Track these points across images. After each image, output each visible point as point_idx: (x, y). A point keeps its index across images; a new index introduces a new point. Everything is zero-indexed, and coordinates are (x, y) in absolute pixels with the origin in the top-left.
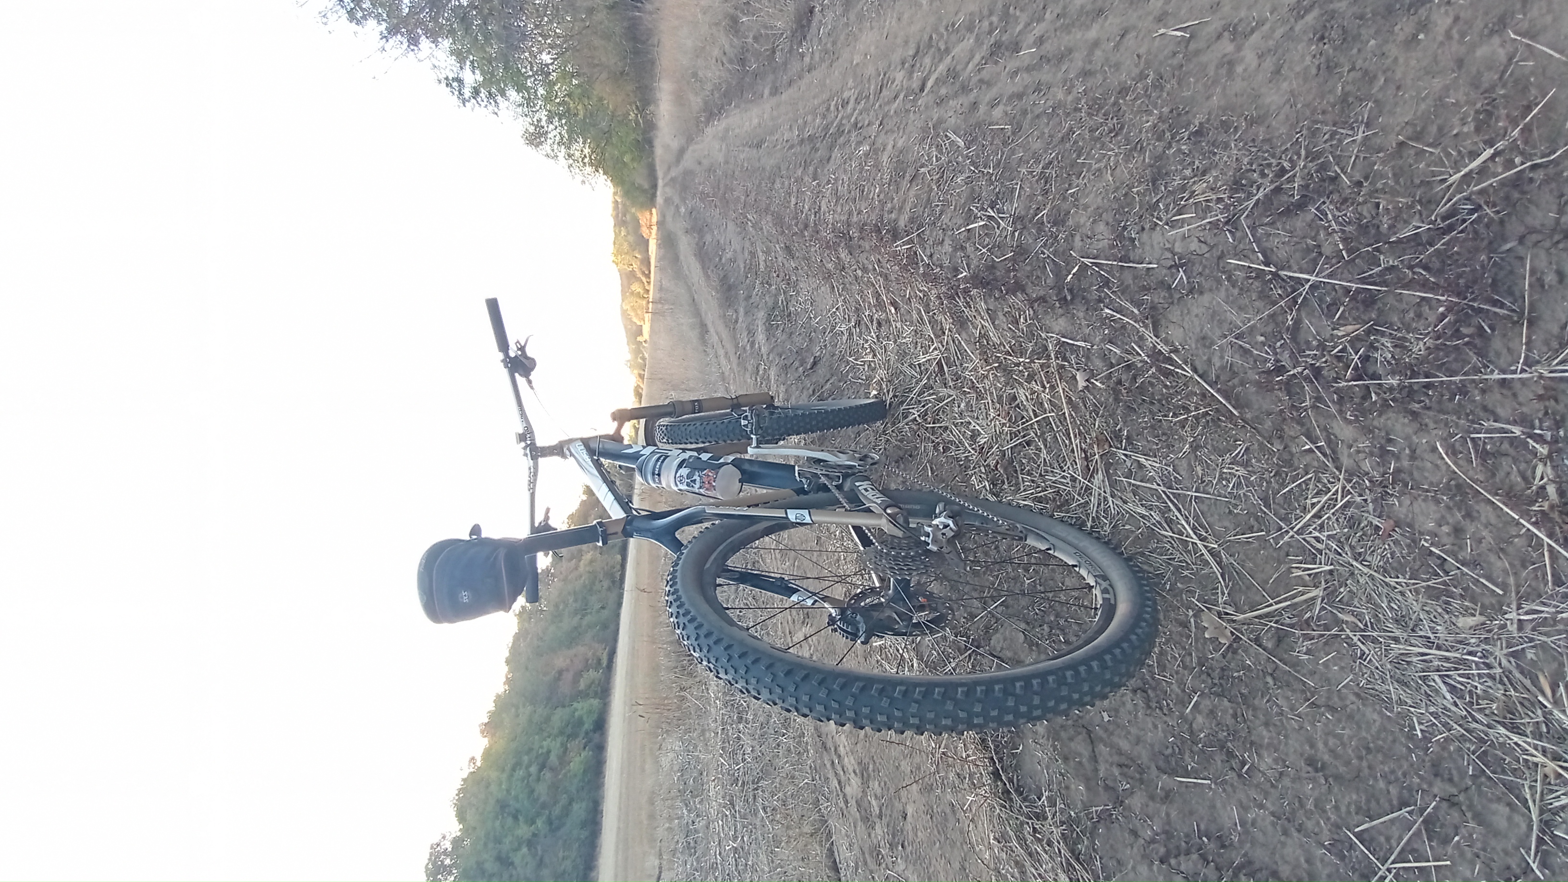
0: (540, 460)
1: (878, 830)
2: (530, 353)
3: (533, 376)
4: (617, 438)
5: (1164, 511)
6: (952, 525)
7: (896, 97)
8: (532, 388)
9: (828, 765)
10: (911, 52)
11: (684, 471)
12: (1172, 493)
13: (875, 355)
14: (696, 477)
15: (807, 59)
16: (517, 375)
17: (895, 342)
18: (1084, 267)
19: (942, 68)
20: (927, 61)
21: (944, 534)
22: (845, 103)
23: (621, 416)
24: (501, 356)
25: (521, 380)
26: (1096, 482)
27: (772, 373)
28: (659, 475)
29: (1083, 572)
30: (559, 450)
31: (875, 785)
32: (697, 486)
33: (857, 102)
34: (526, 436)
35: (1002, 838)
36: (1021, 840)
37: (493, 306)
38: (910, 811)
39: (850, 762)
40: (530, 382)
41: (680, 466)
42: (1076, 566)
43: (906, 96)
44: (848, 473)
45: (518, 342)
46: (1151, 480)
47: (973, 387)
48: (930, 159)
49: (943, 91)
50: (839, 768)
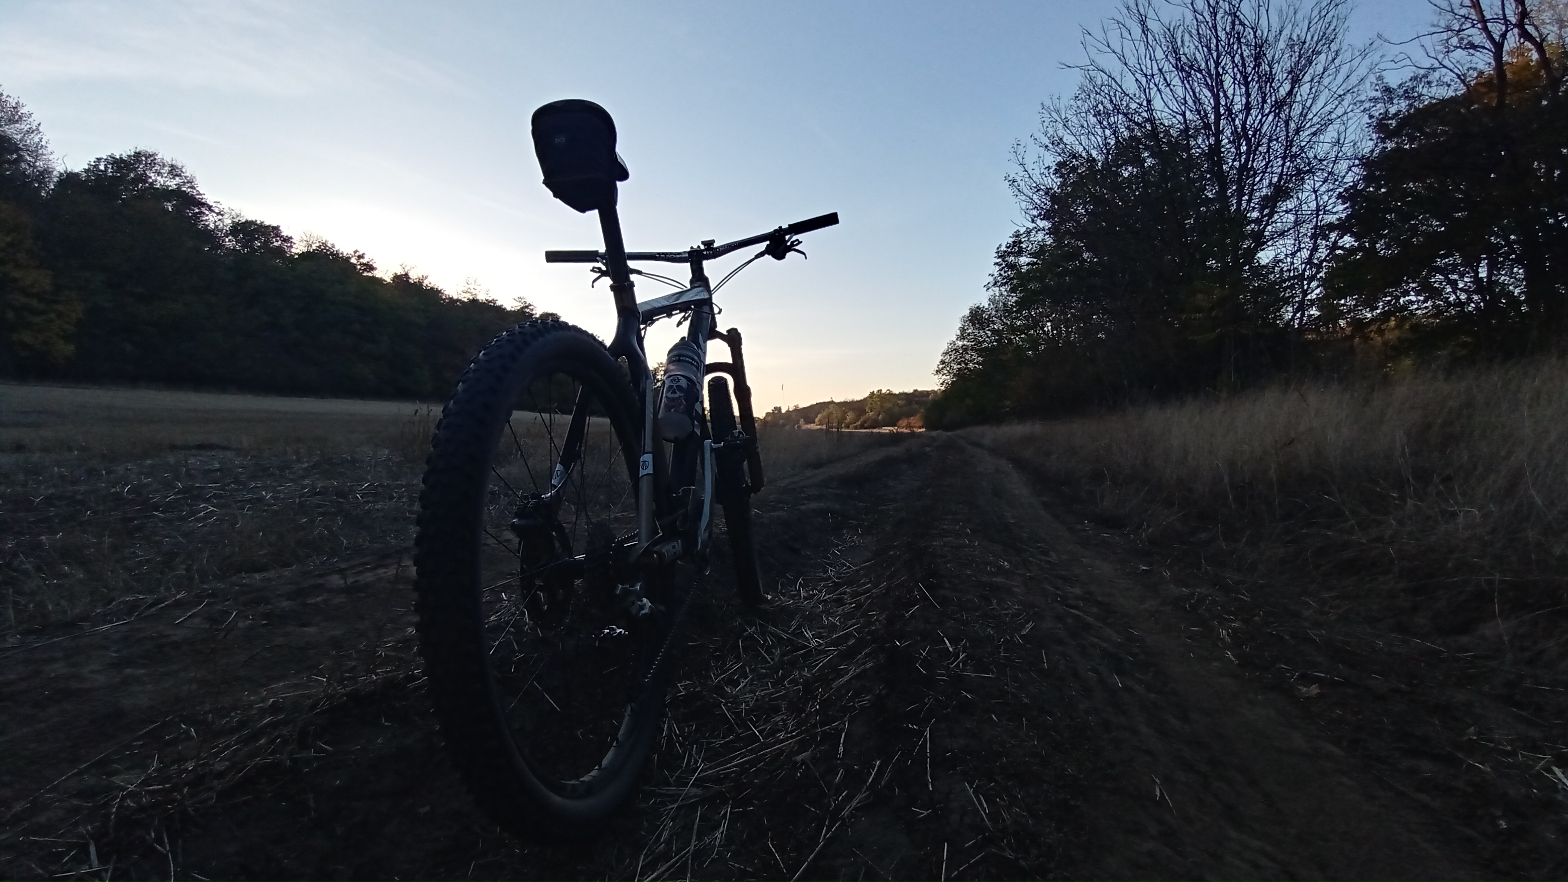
0: (687, 266)
2: (790, 255)
3: (768, 257)
4: (713, 334)
5: (665, 856)
6: (643, 612)
7: (1058, 589)
8: (757, 257)
10: (1099, 599)
11: (683, 383)
12: (687, 860)
14: (678, 394)
15: (1079, 527)
16: (768, 242)
18: (921, 733)
19: (1090, 620)
20: (1094, 610)
21: (633, 603)
22: (1045, 553)
23: (733, 339)
24: (785, 226)
25: (762, 246)
26: (694, 790)
28: (679, 361)
29: (593, 773)
30: (699, 278)
32: (669, 395)
33: (1048, 562)
34: (711, 251)
37: (831, 219)
40: (761, 254)
41: (688, 379)
42: (600, 766)
43: (1059, 596)
44: (690, 538)
45: (800, 243)
46: (699, 838)
48: (1006, 609)
49: (1069, 621)
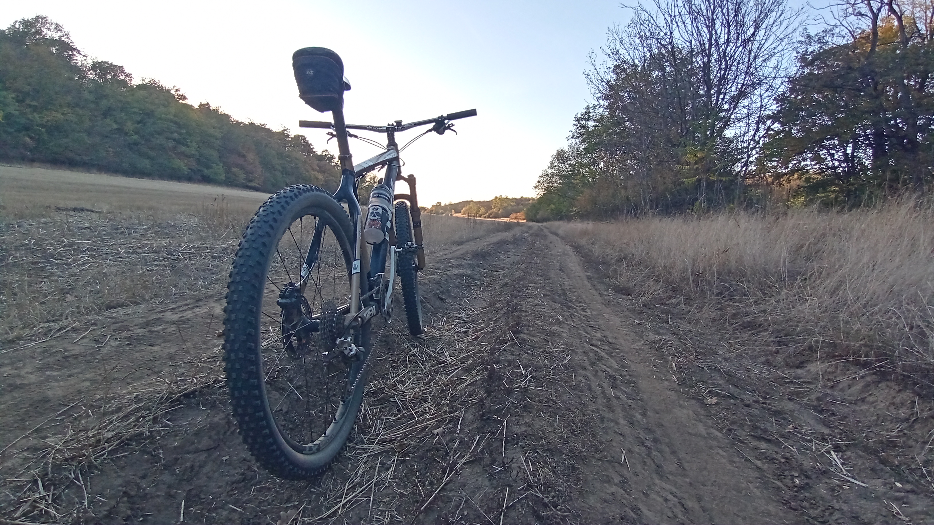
0: (385, 134)
1: (140, 331)
2: (447, 132)
3: (434, 133)
4: (399, 177)
5: (360, 484)
6: (352, 353)
7: (588, 333)
8: (427, 132)
9: (185, 302)
10: (610, 340)
11: (380, 211)
12: (371, 487)
13: (447, 330)
14: (377, 217)
15: (606, 293)
16: (434, 124)
17: (456, 340)
18: (501, 422)
19: (603, 354)
20: (606, 347)
21: (346, 348)
22: (584, 310)
23: (411, 181)
24: (445, 115)
25: (431, 126)
26: (377, 446)
27: (436, 276)
28: (378, 197)
29: (322, 438)
30: (392, 144)
31: (173, 328)
32: (372, 218)
33: (584, 316)
34: (399, 126)
35: (138, 400)
36: (138, 410)
37: (472, 113)
38: (155, 348)
39: (189, 314)
40: (430, 130)
41: (383, 209)
42: (325, 434)
43: (588, 338)
44: (380, 304)
45: (453, 125)
46: (379, 475)
47: (431, 380)
48: (557, 348)
49: (591, 354)
50: (184, 308)
